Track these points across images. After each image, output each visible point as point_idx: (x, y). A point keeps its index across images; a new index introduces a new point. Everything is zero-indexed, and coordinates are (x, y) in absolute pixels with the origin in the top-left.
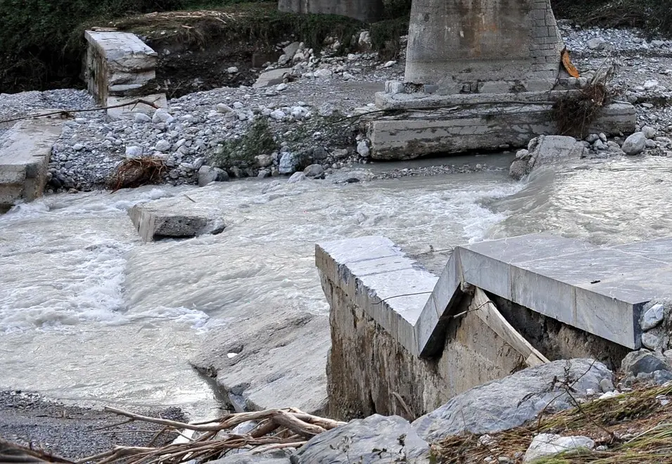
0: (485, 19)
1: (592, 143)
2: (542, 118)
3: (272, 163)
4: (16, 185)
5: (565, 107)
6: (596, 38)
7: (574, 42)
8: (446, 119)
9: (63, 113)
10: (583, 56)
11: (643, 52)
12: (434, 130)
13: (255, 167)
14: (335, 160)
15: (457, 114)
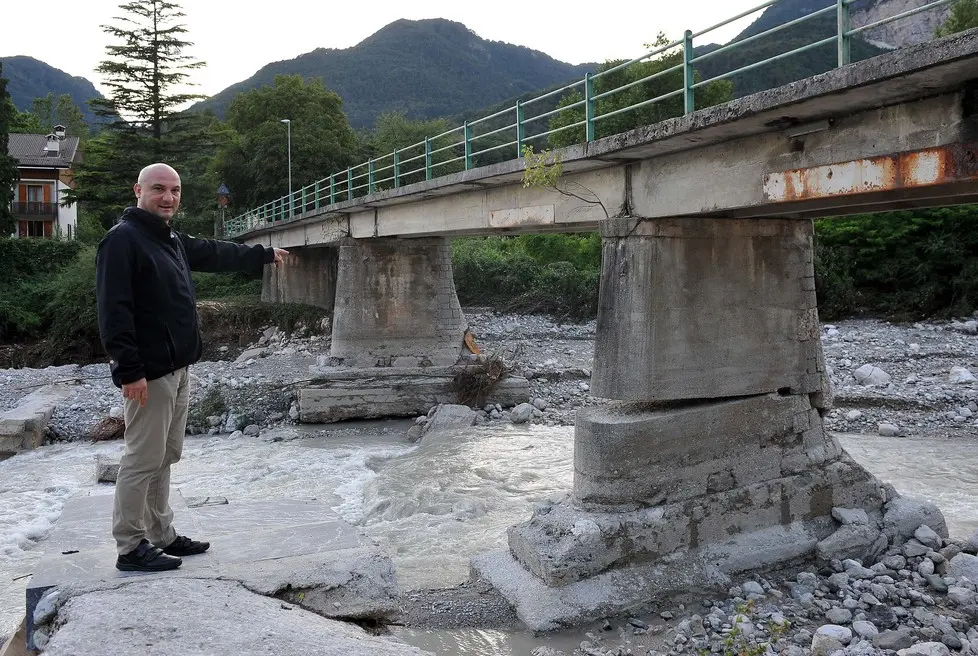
0: (397, 303)
1: (489, 412)
2: (445, 389)
3: (221, 423)
4: (17, 436)
5: (464, 378)
6: (512, 323)
7: (494, 327)
8: (362, 388)
9: (77, 380)
10: (500, 339)
11: (552, 335)
12: (351, 397)
13: (207, 425)
14: (271, 423)
15: (372, 384)
